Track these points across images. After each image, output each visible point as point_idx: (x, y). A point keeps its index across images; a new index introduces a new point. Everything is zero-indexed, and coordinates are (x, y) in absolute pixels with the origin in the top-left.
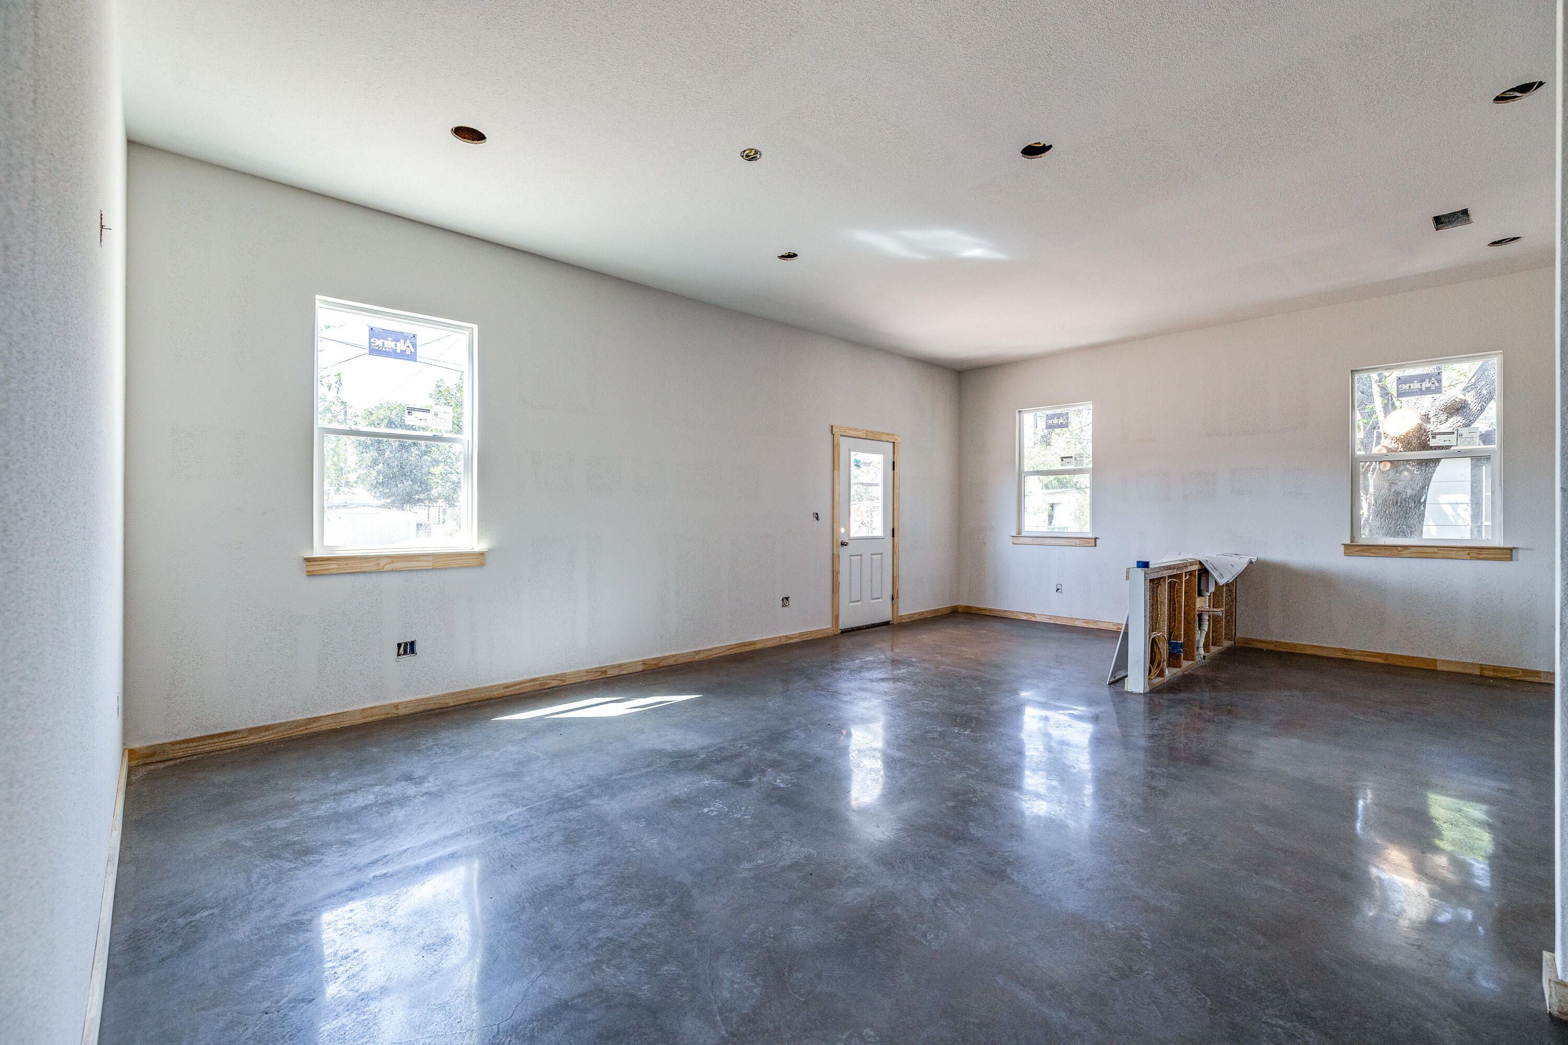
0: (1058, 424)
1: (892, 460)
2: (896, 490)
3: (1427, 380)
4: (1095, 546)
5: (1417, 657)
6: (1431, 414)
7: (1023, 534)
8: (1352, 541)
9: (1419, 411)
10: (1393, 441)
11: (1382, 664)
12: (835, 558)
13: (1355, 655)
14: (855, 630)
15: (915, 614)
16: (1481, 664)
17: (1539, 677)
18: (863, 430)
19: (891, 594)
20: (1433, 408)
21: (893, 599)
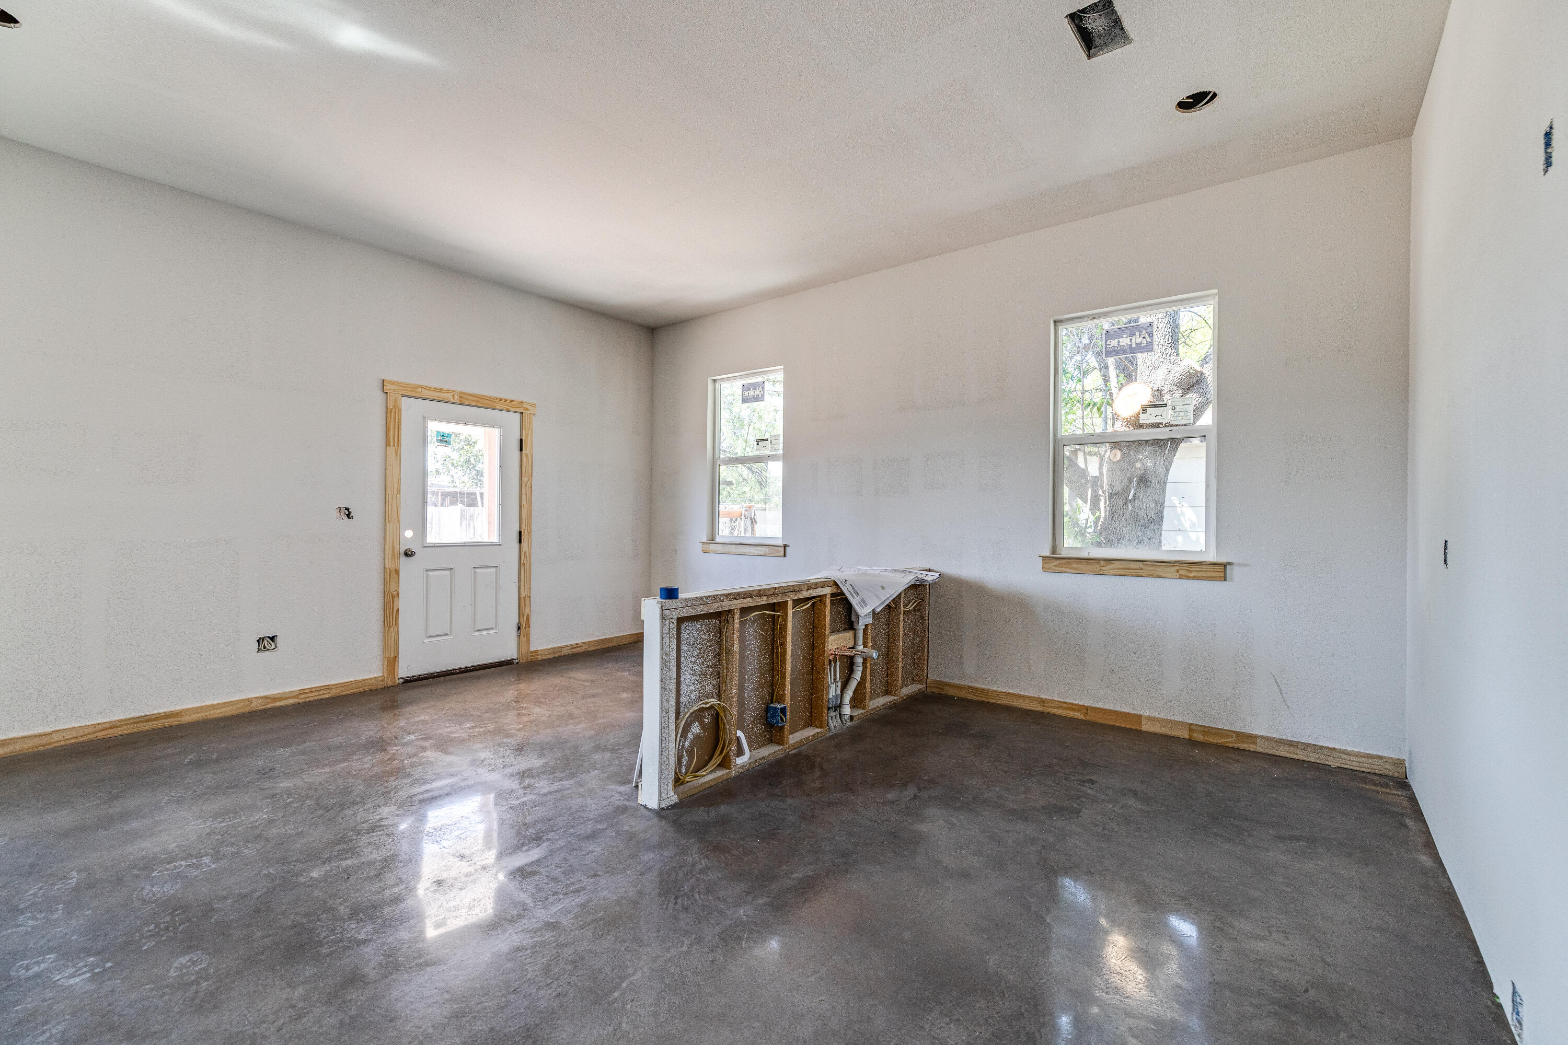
0: (752, 395)
1: (518, 437)
2: (525, 479)
3: (1137, 334)
4: (785, 556)
5: (1121, 712)
6: (1165, 390)
7: (718, 539)
8: (1054, 551)
9: (1152, 385)
10: (1124, 424)
11: (1082, 720)
12: (391, 576)
13: (1054, 707)
14: (435, 677)
15: (562, 647)
16: (1190, 724)
17: (1255, 743)
18: (451, 391)
19: (516, 621)
20: (1167, 383)
21: (519, 628)
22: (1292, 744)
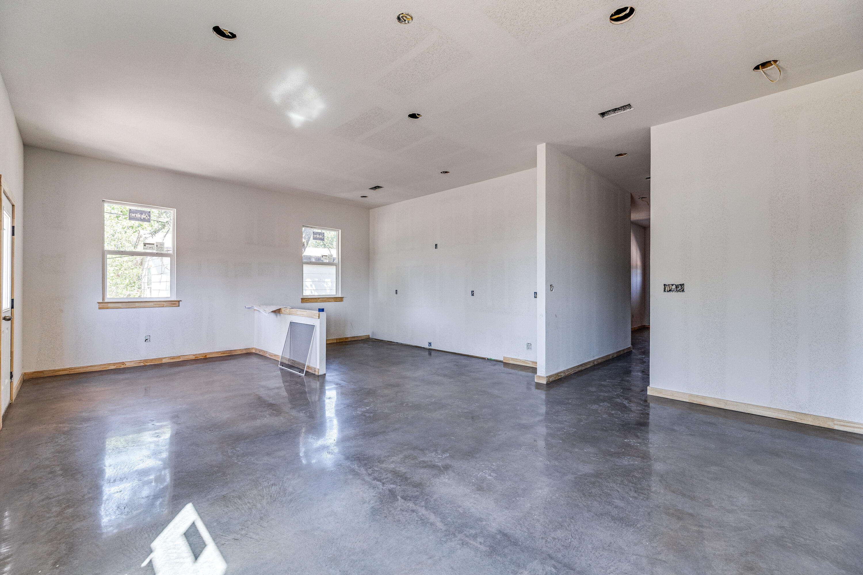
1: (12, 224)
4: (179, 306)
16: (336, 339)
17: (348, 339)
21: (11, 376)
22: (354, 337)
